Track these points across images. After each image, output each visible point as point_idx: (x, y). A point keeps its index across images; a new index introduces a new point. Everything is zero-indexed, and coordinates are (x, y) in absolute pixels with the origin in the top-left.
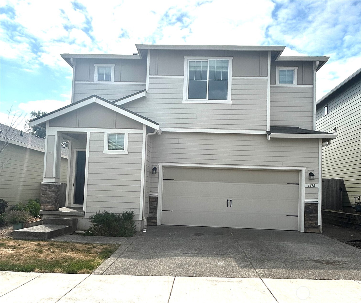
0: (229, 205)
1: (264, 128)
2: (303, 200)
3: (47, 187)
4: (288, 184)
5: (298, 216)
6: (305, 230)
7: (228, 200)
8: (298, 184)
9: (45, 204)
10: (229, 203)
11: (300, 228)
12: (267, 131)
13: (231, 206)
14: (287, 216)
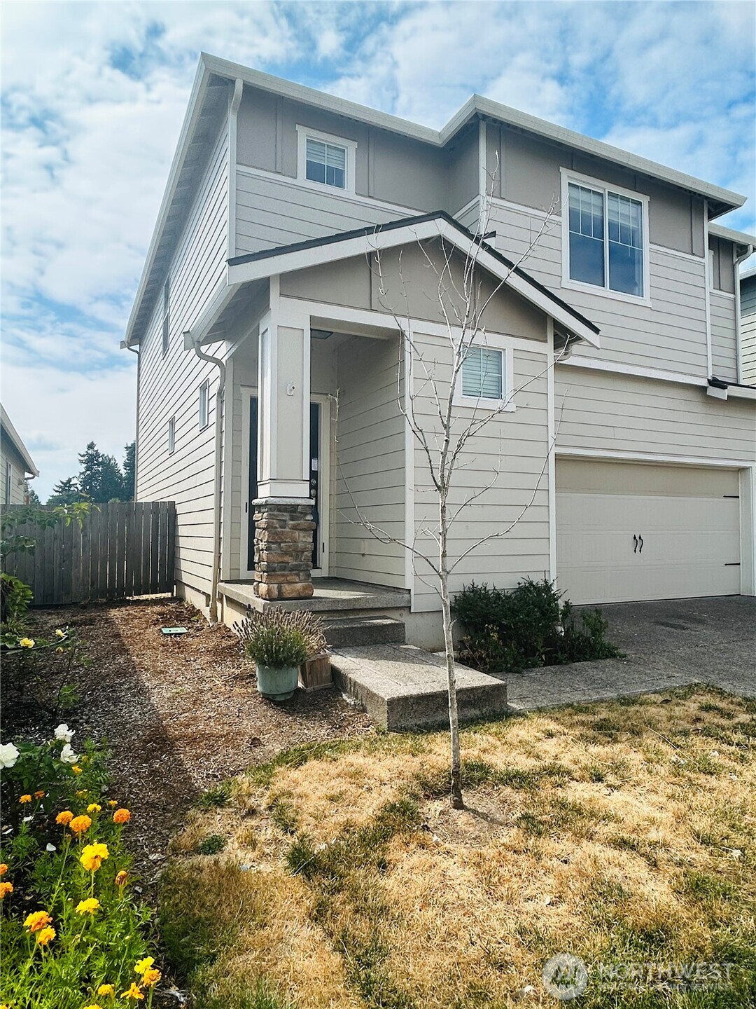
0: (638, 549)
1: (703, 371)
3: (286, 516)
4: (725, 496)
5: (739, 564)
7: (635, 538)
8: (738, 497)
9: (283, 575)
11: (750, 589)
12: (708, 380)
13: (640, 551)
14: (726, 565)
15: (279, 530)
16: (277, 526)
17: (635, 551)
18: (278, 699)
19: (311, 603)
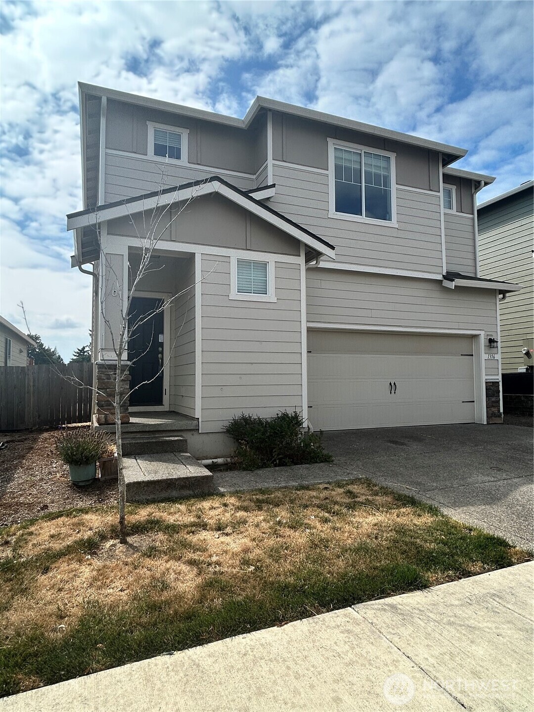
0: (393, 391)
1: (438, 270)
2: (484, 378)
3: (108, 370)
4: (462, 355)
5: (474, 402)
6: (488, 420)
7: (390, 384)
8: (472, 355)
9: (108, 409)
10: (393, 387)
11: (481, 419)
12: (443, 275)
13: (395, 393)
14: (463, 402)
15: (106, 380)
16: (105, 378)
17: (391, 393)
18: (81, 484)
19: (127, 427)
